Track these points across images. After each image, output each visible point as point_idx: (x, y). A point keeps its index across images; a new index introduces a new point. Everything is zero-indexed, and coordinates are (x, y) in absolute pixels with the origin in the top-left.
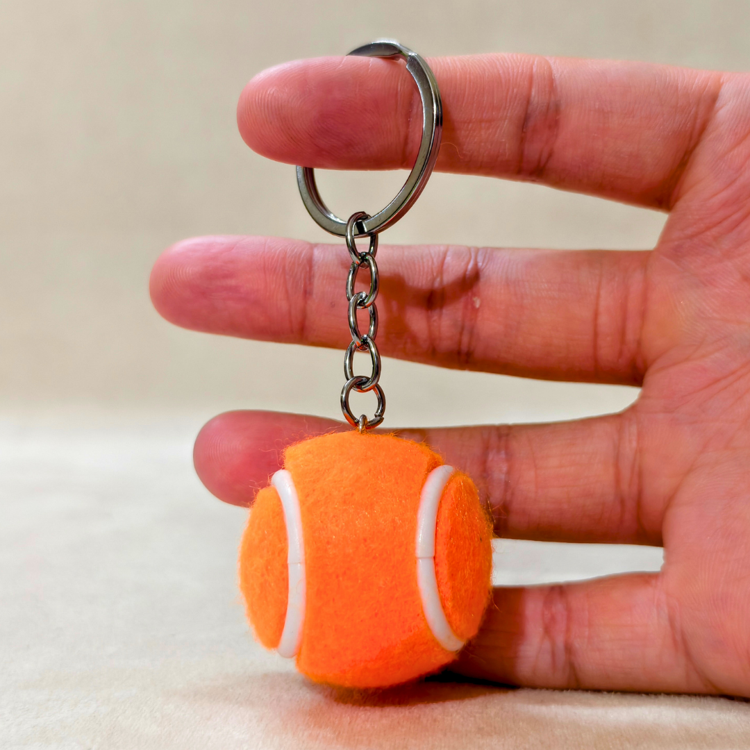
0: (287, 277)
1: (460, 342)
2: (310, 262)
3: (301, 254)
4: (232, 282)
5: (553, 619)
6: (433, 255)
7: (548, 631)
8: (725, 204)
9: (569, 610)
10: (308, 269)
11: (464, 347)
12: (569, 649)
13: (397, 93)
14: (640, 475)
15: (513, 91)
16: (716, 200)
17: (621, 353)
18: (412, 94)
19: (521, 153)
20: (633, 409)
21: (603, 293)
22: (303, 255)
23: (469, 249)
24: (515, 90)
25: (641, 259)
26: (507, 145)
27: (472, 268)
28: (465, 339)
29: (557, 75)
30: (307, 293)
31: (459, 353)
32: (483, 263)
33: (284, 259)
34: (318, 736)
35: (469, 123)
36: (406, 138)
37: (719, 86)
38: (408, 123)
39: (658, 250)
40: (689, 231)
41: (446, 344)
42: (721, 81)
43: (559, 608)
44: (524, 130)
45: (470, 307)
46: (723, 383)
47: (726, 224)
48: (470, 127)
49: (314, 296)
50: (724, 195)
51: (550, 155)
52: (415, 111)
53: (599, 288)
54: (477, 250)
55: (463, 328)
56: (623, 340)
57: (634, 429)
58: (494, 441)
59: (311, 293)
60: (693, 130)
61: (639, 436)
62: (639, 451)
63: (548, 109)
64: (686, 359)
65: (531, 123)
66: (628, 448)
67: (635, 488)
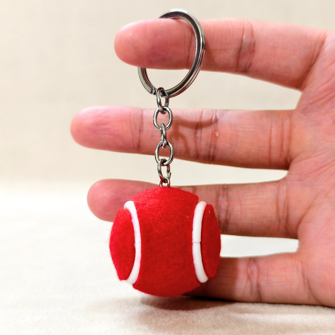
0: (132, 124)
1: (209, 152)
2: (142, 117)
3: (137, 113)
4: (107, 127)
5: (252, 272)
6: (197, 113)
7: (249, 277)
8: (326, 90)
9: (258, 268)
10: (141, 120)
11: (212, 154)
12: (258, 286)
13: (185, 36)
14: (288, 208)
15: (235, 37)
16: (323, 88)
17: (281, 156)
18: (191, 37)
19: (238, 64)
20: (284, 179)
21: (273, 129)
22: (139, 114)
23: (213, 111)
24: (236, 36)
25: (289, 114)
26: (232, 60)
27: (215, 119)
28: (212, 150)
29: (255, 30)
30: (141, 131)
31: (209, 156)
32: (219, 116)
33: (130, 116)
34: (141, 329)
35: (216, 51)
36: (189, 57)
37: (325, 37)
38: (189, 50)
39: (296, 110)
40: (311, 101)
41: (203, 153)
42: (326, 34)
43: (254, 268)
44: (240, 54)
45: (214, 136)
46: (325, 168)
47: (327, 98)
48: (216, 52)
49: (144, 132)
50: (326, 86)
51: (250, 65)
52: (193, 45)
53: (271, 127)
54: (216, 111)
55: (211, 146)
56: (282, 150)
57: (285, 188)
58: (221, 192)
59: (142, 131)
60: (313, 56)
61: (287, 191)
62: (287, 198)
63: (250, 45)
64: (308, 158)
65: (243, 51)
66: (282, 197)
67: (285, 214)
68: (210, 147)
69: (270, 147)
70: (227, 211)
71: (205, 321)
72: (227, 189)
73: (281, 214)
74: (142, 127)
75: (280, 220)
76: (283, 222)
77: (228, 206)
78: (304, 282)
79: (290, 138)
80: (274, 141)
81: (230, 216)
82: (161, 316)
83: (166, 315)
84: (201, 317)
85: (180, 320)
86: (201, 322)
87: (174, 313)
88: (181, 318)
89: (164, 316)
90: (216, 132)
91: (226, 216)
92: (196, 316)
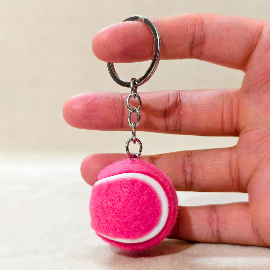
1: (176, 127)
5: (213, 220)
9: (218, 217)
11: (178, 128)
14: (239, 171)
15: (189, 32)
20: (235, 147)
28: (178, 126)
31: (176, 130)
36: (152, 52)
41: (171, 128)
49: (126, 115)
51: (201, 53)
53: (223, 105)
55: (177, 122)
56: (232, 123)
57: (236, 155)
58: (186, 159)
59: (124, 114)
60: (252, 46)
61: (237, 158)
62: (238, 163)
63: (201, 37)
64: (252, 130)
65: (195, 43)
66: (234, 162)
67: (237, 176)
68: (176, 124)
69: (223, 122)
70: (192, 174)
71: (164, 267)
72: (191, 156)
73: (233, 175)
74: (124, 111)
75: (233, 181)
76: (236, 181)
77: (192, 170)
78: (254, 231)
79: (238, 114)
80: (225, 117)
81: (194, 178)
82: (127, 263)
83: (132, 262)
84: (160, 263)
85: (142, 266)
86: (160, 267)
87: (138, 260)
88: (144, 264)
89: (129, 263)
90: (180, 112)
91: (191, 179)
92: (156, 263)
